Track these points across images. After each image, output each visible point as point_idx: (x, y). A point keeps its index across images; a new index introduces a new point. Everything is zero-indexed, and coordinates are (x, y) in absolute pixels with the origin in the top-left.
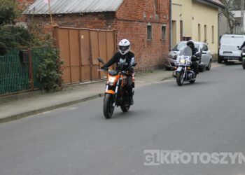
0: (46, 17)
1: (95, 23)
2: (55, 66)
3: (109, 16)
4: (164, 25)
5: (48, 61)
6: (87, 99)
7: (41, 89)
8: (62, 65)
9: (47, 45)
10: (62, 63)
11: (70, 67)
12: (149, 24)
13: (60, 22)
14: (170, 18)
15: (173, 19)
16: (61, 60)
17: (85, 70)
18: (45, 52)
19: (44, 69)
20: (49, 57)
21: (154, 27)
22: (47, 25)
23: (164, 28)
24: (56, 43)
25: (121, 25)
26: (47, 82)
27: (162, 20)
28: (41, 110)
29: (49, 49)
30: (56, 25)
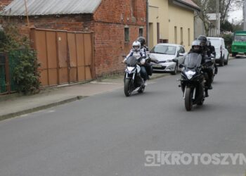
0: (22, 19)
1: (72, 25)
2: (33, 68)
3: (86, 18)
4: (141, 27)
5: (25, 64)
6: (65, 101)
7: (18, 92)
8: (39, 68)
9: (24, 48)
10: (39, 65)
11: (48, 69)
12: (126, 26)
13: (36, 24)
14: (147, 20)
15: (150, 21)
16: (39, 62)
17: (63, 73)
18: (22, 54)
19: (21, 72)
20: (26, 59)
21: (131, 28)
22: (23, 27)
23: (141, 30)
24: (33, 46)
25: (98, 27)
26: (24, 85)
27: (139, 22)
28: (18, 114)
29: (26, 52)
30: (33, 27)
